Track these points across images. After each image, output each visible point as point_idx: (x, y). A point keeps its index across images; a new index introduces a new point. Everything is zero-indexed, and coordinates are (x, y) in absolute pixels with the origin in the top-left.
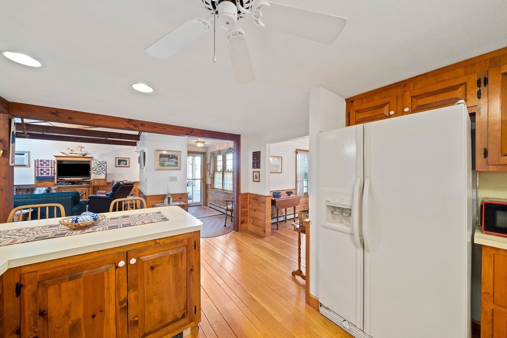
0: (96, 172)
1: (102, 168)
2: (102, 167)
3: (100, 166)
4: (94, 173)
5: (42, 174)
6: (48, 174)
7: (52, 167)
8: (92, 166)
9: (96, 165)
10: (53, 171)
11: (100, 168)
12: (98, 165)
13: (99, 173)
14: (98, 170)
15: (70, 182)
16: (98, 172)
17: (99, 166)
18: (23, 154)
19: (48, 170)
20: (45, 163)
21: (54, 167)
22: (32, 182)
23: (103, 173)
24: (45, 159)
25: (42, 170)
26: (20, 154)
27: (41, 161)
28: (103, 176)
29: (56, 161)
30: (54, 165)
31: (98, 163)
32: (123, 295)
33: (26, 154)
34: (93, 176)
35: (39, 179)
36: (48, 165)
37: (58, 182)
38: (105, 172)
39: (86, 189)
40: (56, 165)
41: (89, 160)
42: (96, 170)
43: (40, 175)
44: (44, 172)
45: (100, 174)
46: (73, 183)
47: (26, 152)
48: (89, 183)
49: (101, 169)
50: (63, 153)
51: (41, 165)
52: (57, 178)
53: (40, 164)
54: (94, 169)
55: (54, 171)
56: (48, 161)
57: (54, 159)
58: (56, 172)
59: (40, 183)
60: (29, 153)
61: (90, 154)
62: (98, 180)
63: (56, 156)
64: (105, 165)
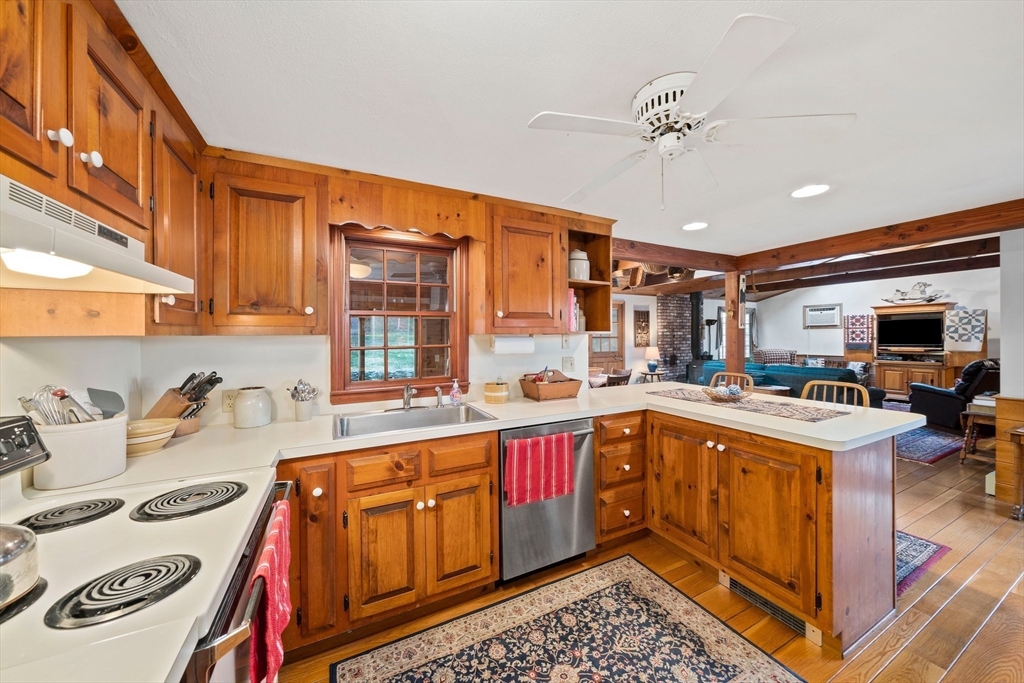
0: (956, 336)
1: (974, 327)
2: (974, 323)
3: (969, 322)
4: (952, 338)
5: (853, 339)
6: (862, 339)
7: (868, 328)
8: (947, 323)
9: (956, 319)
10: (869, 334)
11: (969, 327)
12: (961, 319)
13: (965, 338)
14: (961, 331)
15: (900, 355)
16: (961, 336)
17: (966, 321)
18: (833, 309)
19: (863, 332)
20: (858, 321)
21: (872, 328)
22: (840, 352)
23: (977, 338)
24: (858, 313)
25: (853, 332)
26: (827, 309)
27: (853, 317)
28: (975, 346)
29: (875, 317)
30: (872, 324)
31: (962, 314)
32: (715, 485)
33: (838, 308)
34: (949, 345)
35: (851, 348)
36: (862, 324)
37: (879, 354)
38: (981, 336)
39: (933, 371)
40: (875, 323)
41: (941, 309)
42: (956, 331)
43: (851, 341)
44: (858, 336)
45: (969, 340)
46: (906, 357)
47: (837, 305)
48: (939, 359)
49: (970, 330)
50: (887, 300)
51: (853, 324)
52: (878, 346)
53: (850, 323)
54: (952, 329)
55: (873, 334)
56: (863, 317)
57: (873, 313)
58: (875, 336)
59: (851, 353)
60: (840, 305)
61: (948, 296)
62: (962, 354)
63: (875, 308)
64: (982, 319)
